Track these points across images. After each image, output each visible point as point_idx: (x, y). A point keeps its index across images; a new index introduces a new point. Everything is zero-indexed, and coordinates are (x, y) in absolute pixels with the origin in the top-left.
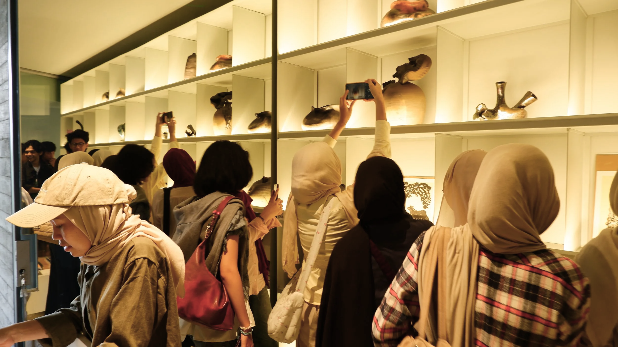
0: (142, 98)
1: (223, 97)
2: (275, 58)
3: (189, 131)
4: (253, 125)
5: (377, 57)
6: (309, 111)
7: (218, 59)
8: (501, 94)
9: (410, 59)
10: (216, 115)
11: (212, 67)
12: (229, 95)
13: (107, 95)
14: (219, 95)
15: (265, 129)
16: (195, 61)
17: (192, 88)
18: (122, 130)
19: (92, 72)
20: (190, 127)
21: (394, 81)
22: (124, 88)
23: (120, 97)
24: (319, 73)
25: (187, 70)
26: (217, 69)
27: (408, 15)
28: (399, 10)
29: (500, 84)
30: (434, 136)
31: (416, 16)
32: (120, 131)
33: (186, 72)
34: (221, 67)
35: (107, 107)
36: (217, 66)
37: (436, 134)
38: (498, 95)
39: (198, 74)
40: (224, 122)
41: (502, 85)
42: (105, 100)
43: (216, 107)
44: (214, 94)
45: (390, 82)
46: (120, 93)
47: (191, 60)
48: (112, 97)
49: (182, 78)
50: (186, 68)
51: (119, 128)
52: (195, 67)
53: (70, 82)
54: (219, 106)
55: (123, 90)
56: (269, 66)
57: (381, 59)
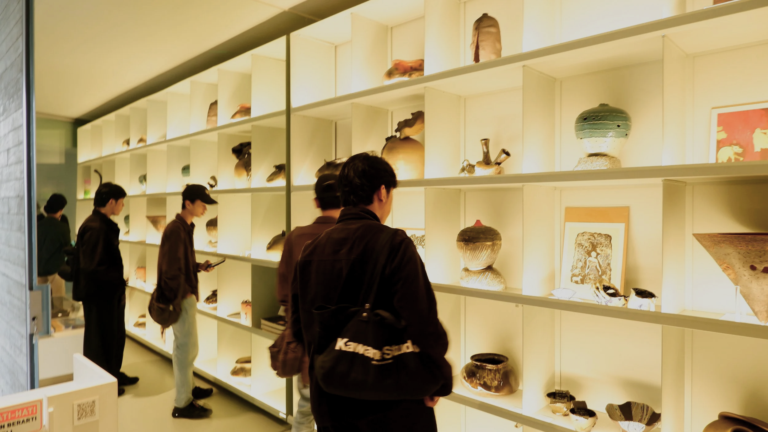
0: (164, 147)
1: (245, 147)
2: (288, 110)
3: (212, 183)
4: (271, 178)
5: (388, 110)
6: (322, 164)
7: (239, 108)
8: (485, 150)
9: (412, 114)
10: (237, 166)
11: (233, 117)
12: (249, 144)
13: (128, 142)
14: (241, 145)
15: (281, 182)
16: (217, 109)
17: (213, 136)
18: (144, 181)
19: (111, 116)
20: (214, 178)
21: (396, 136)
22: (146, 134)
23: (141, 144)
24: (337, 125)
25: (209, 118)
26: (238, 119)
27: (403, 75)
28: (397, 69)
29: (483, 141)
30: (424, 190)
31: (410, 75)
32: (141, 181)
33: (208, 120)
34: (242, 116)
35: (128, 155)
36: (238, 115)
37: (425, 189)
38: (484, 152)
39: (219, 124)
40: (245, 173)
41: (486, 142)
42: (125, 148)
43: (238, 157)
44: (236, 144)
45: (392, 137)
46: (141, 140)
47: (214, 107)
48: (134, 144)
49: (204, 127)
50: (208, 116)
51: (140, 178)
52: (216, 115)
53: (88, 126)
54: (241, 157)
55: (144, 138)
56: (284, 118)
57: (392, 112)
